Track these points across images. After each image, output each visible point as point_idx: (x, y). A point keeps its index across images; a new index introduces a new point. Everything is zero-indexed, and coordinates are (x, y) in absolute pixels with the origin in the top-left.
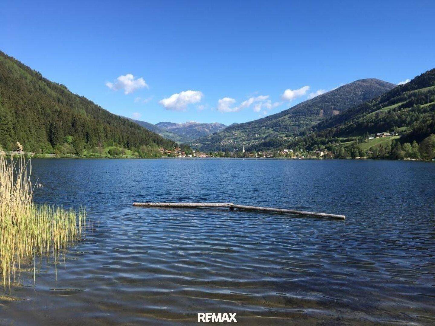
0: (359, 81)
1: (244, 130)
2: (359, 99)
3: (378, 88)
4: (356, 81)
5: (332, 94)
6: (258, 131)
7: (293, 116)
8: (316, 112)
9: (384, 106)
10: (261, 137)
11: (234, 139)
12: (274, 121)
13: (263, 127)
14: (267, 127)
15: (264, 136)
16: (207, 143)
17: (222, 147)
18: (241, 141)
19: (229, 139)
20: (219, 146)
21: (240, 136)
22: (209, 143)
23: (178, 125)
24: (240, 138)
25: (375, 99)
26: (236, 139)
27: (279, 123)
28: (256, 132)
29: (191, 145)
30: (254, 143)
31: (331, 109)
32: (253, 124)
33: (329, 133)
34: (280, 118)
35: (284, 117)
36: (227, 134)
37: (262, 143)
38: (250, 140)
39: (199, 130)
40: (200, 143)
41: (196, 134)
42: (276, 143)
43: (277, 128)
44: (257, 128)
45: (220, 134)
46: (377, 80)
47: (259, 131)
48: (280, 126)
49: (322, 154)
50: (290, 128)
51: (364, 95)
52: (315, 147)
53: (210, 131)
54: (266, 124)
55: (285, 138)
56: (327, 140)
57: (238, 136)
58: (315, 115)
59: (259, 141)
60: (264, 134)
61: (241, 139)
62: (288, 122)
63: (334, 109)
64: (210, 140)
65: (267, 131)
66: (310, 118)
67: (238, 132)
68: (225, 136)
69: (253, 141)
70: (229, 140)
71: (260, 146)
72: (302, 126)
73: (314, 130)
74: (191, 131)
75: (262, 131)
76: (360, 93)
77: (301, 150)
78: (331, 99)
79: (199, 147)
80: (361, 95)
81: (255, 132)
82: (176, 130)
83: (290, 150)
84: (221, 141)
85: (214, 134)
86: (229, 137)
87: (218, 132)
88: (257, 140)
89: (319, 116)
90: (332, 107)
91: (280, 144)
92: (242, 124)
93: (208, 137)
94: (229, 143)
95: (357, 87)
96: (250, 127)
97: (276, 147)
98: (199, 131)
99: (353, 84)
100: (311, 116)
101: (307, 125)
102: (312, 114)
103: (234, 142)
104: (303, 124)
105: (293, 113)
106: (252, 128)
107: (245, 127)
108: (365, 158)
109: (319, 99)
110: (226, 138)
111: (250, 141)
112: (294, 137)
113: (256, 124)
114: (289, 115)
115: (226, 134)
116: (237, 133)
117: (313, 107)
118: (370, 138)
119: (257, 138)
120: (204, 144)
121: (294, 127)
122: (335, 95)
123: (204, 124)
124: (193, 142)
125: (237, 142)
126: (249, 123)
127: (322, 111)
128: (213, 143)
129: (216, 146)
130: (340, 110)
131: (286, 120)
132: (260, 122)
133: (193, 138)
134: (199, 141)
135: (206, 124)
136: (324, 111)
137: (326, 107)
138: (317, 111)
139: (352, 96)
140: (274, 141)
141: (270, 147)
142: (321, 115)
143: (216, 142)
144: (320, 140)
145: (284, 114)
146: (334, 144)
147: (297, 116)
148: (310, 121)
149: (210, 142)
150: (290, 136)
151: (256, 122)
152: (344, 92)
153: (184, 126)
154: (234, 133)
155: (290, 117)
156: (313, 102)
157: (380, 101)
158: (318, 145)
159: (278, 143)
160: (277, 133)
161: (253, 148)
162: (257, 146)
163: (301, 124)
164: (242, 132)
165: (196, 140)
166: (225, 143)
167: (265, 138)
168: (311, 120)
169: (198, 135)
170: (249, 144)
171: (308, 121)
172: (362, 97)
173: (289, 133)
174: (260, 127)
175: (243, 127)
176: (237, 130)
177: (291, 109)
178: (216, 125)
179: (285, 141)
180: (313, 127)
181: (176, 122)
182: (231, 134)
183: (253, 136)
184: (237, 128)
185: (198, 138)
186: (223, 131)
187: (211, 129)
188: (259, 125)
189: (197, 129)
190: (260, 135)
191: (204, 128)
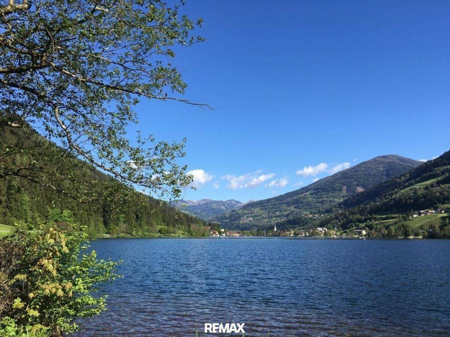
0: (380, 157)
2: (382, 175)
3: (401, 165)
4: (377, 157)
5: (354, 171)
6: (279, 208)
7: (315, 193)
9: (417, 182)
10: (282, 215)
11: (254, 216)
12: (295, 198)
13: (284, 204)
14: (288, 204)
15: (286, 213)
16: (226, 220)
17: (242, 225)
18: (261, 218)
19: (248, 217)
20: (238, 224)
23: (193, 203)
24: (260, 215)
25: (403, 175)
26: (256, 216)
27: (301, 200)
28: (278, 210)
31: (354, 185)
32: (273, 201)
33: (363, 210)
34: (301, 194)
35: (305, 193)
36: (246, 211)
37: (285, 221)
38: (271, 218)
39: (215, 207)
40: (217, 221)
41: (212, 212)
42: (301, 221)
43: (299, 205)
44: (278, 205)
45: (239, 212)
46: (399, 157)
48: (302, 203)
49: (364, 232)
50: (312, 205)
51: (387, 171)
52: (352, 225)
53: (226, 208)
54: (286, 201)
55: (310, 216)
56: (363, 217)
58: (338, 192)
60: (285, 211)
61: (261, 217)
62: (310, 199)
63: (357, 185)
64: (229, 217)
65: (289, 208)
66: (333, 194)
68: (244, 214)
69: (274, 219)
71: (284, 224)
72: (326, 203)
73: (340, 207)
74: (207, 209)
75: (283, 208)
76: (382, 169)
77: (335, 228)
78: (353, 175)
80: (383, 171)
81: (276, 209)
83: (324, 229)
84: (240, 219)
85: (232, 211)
86: (248, 215)
87: (236, 209)
88: (279, 218)
89: (343, 192)
90: (355, 183)
91: (306, 222)
92: (261, 201)
94: (249, 221)
95: (379, 163)
96: (270, 204)
97: (302, 225)
99: (374, 160)
100: (333, 193)
101: (330, 201)
102: (335, 190)
103: (255, 220)
104: (327, 201)
105: (315, 189)
106: (272, 205)
107: (265, 204)
108: (421, 237)
109: (340, 176)
110: (246, 216)
112: (320, 215)
113: (276, 201)
114: (310, 192)
116: (257, 210)
117: (335, 184)
118: (415, 216)
119: (278, 215)
120: (221, 222)
121: (317, 204)
122: (357, 171)
123: (220, 201)
125: (258, 220)
126: (269, 200)
127: (345, 187)
128: (232, 221)
129: (235, 224)
130: (363, 187)
131: (308, 197)
132: (280, 199)
133: (210, 216)
134: (217, 219)
135: (222, 202)
136: (347, 188)
137: (349, 183)
138: (340, 188)
139: (375, 172)
140: (298, 219)
141: (295, 225)
142: (344, 192)
143: (235, 220)
144: (355, 218)
145: (305, 191)
146: (374, 222)
147: (318, 192)
149: (229, 220)
150: (315, 213)
151: (276, 199)
152: (366, 168)
153: (199, 203)
154: (253, 210)
155: (311, 194)
156: (334, 178)
157: (409, 177)
158: (354, 222)
159: (304, 220)
160: (299, 210)
162: (281, 224)
163: (324, 201)
164: (262, 209)
165: (213, 218)
166: (245, 220)
167: (287, 216)
168: (334, 197)
169: (214, 212)
170: (270, 222)
171: (331, 198)
172: (385, 173)
173: (313, 211)
174: (281, 204)
175: (262, 204)
177: (311, 185)
178: (232, 202)
179: (310, 218)
180: (340, 204)
181: (191, 200)
182: (250, 212)
183: (274, 214)
184: (256, 206)
185: (215, 216)
186: (241, 209)
187: (227, 206)
188: (279, 202)
189: (213, 206)
190: (281, 212)
191: (220, 206)
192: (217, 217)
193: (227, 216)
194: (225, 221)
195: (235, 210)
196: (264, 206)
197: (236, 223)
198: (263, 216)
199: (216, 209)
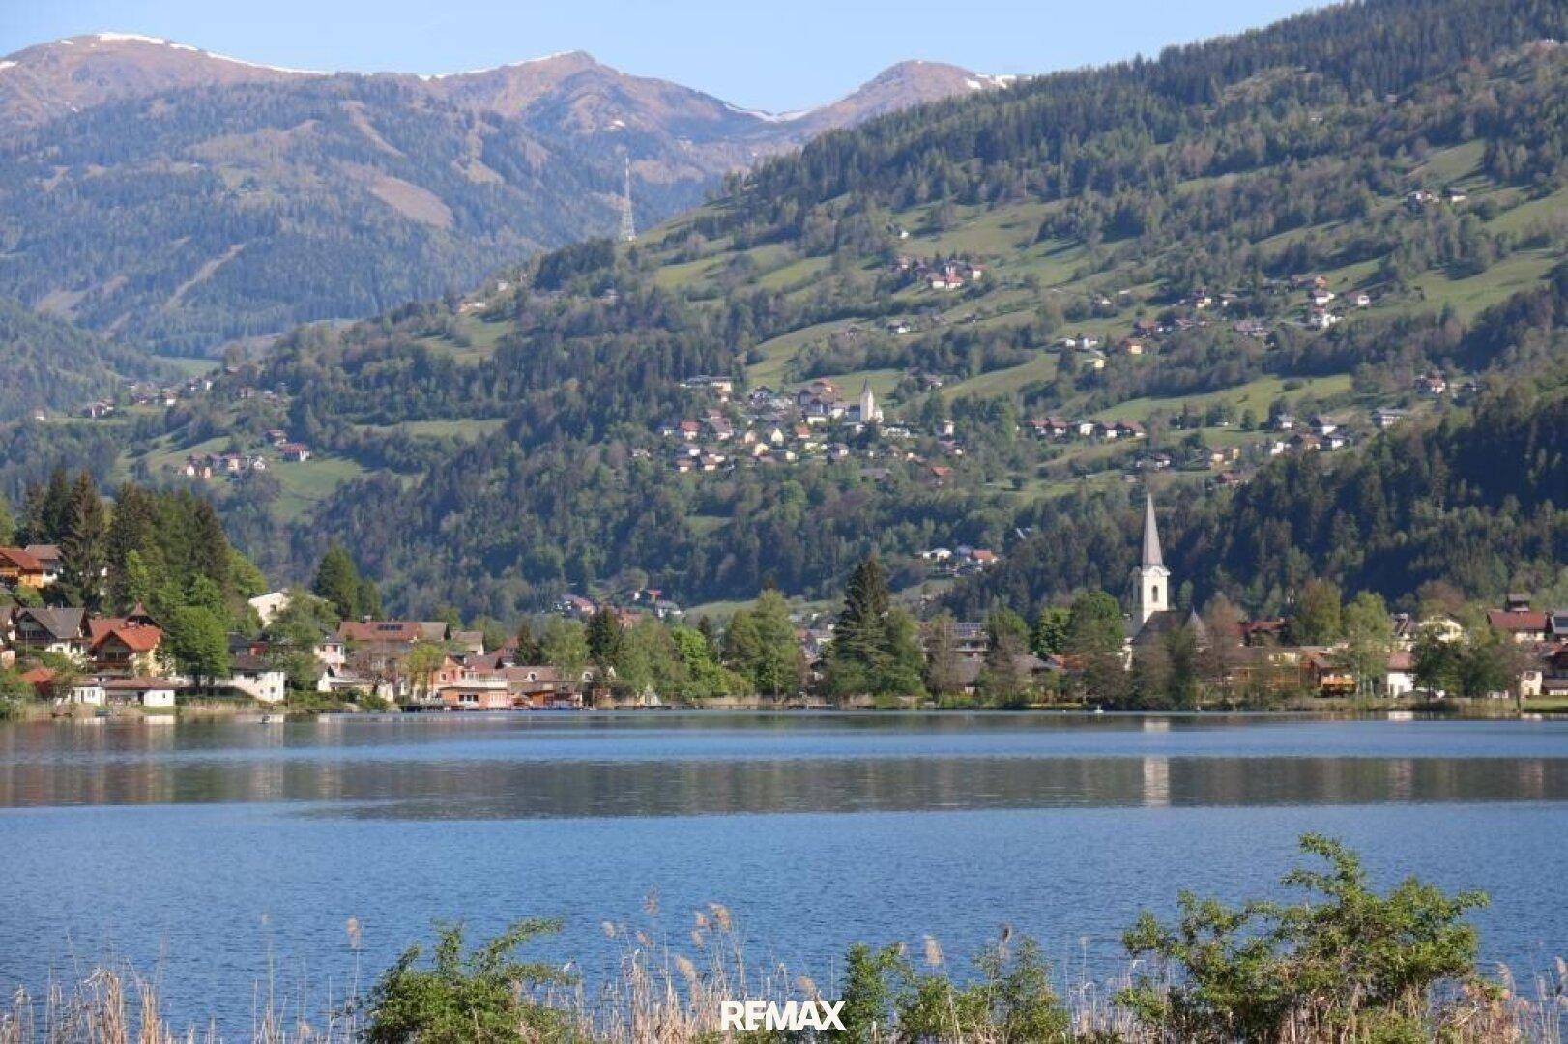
1: (1091, 196)
6: (1355, 210)
10: (1401, 329)
11: (922, 359)
13: (1445, 135)
14: (1518, 147)
17: (708, 506)
18: (1038, 395)
19: (818, 371)
20: (646, 494)
21: (1027, 317)
22: (470, 431)
24: (1024, 338)
28: (1324, 239)
29: (140, 470)
30: (1272, 425)
36: (787, 275)
37: (1435, 440)
38: (1203, 387)
39: (265, 197)
40: (298, 433)
41: (208, 269)
44: (1333, 166)
45: (671, 278)
47: (1378, 206)
57: (995, 318)
59: (1367, 399)
60: (1461, 266)
61: (1041, 367)
64: (486, 373)
65: (1519, 217)
69: (1263, 392)
70: (829, 385)
71: (1405, 487)
75: (1416, 210)
79: (283, 511)
81: (1297, 235)
84: (678, 408)
85: (550, 275)
86: (818, 335)
87: (628, 234)
88: (1341, 384)
93: (445, 333)
94: (834, 432)
96: (1201, 152)
98: (266, 224)
103: (927, 418)
106: (1241, 162)
107: (1110, 149)
110: (779, 352)
111: (1201, 404)
113: (1310, 97)
115: (772, 282)
116: (974, 257)
119: (1332, 333)
120: (366, 455)
124: (174, 422)
125: (982, 413)
128: (542, 436)
133: (166, 350)
134: (278, 403)
143: (597, 422)
149: (490, 413)
154: (912, 250)
161: (1283, 531)
162: (1348, 489)
164: (1063, 233)
165: (225, 388)
174: (1389, 138)
175: (1072, 149)
176: (969, 198)
178: (581, 107)
182: (863, 277)
183: (1258, 310)
184: (962, 171)
185: (258, 349)
186: (708, 228)
187: (479, 173)
188: (1369, 104)
189: (232, 179)
190: (1380, 284)
191: (353, 170)
192: (280, 374)
193: (463, 358)
194: (417, 430)
195: (597, 255)
196: (1104, 185)
197: (615, 477)
198: (1066, 359)
199: (286, 225)
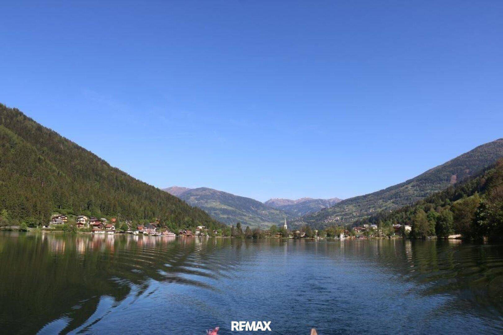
1: (358, 204)
5: (467, 156)
7: (417, 185)
8: (446, 177)
11: (343, 215)
12: (394, 192)
13: (380, 199)
14: (385, 200)
17: (326, 225)
19: (336, 216)
24: (351, 214)
27: (400, 194)
28: (371, 206)
31: (466, 173)
32: (370, 196)
34: (402, 187)
35: (407, 186)
36: (337, 209)
39: (313, 207)
40: (303, 221)
43: (397, 200)
44: (373, 201)
45: (330, 210)
47: (375, 204)
48: (400, 197)
50: (412, 199)
54: (384, 196)
58: (445, 182)
60: (380, 208)
61: (351, 216)
62: (411, 192)
63: (470, 173)
64: (316, 217)
65: (384, 204)
66: (439, 186)
67: (350, 207)
68: (335, 212)
75: (378, 204)
78: (466, 161)
82: (287, 207)
84: (326, 219)
86: (337, 214)
87: (329, 207)
89: (451, 182)
90: (467, 171)
94: (336, 220)
95: (498, 147)
96: (365, 201)
98: (313, 208)
100: (440, 183)
102: (441, 180)
103: (342, 219)
105: (418, 181)
106: (368, 201)
107: (359, 201)
109: (451, 163)
110: (334, 215)
114: (413, 184)
117: (443, 173)
120: (308, 223)
121: (417, 198)
122: (471, 156)
123: (320, 200)
125: (346, 219)
127: (454, 177)
128: (317, 221)
129: (319, 224)
131: (408, 190)
134: (303, 219)
135: (322, 200)
136: (457, 177)
137: (459, 171)
138: (448, 177)
139: (492, 157)
142: (453, 182)
143: (321, 220)
145: (407, 183)
148: (440, 189)
152: (482, 153)
153: (298, 202)
154: (345, 207)
155: (413, 186)
163: (427, 193)
164: (355, 206)
165: (300, 218)
166: (331, 220)
171: (436, 190)
174: (377, 199)
175: (357, 201)
182: (342, 210)
184: (350, 203)
186: (333, 207)
188: (377, 197)
189: (311, 205)
191: (319, 205)
198: (353, 215)
199: (314, 208)
